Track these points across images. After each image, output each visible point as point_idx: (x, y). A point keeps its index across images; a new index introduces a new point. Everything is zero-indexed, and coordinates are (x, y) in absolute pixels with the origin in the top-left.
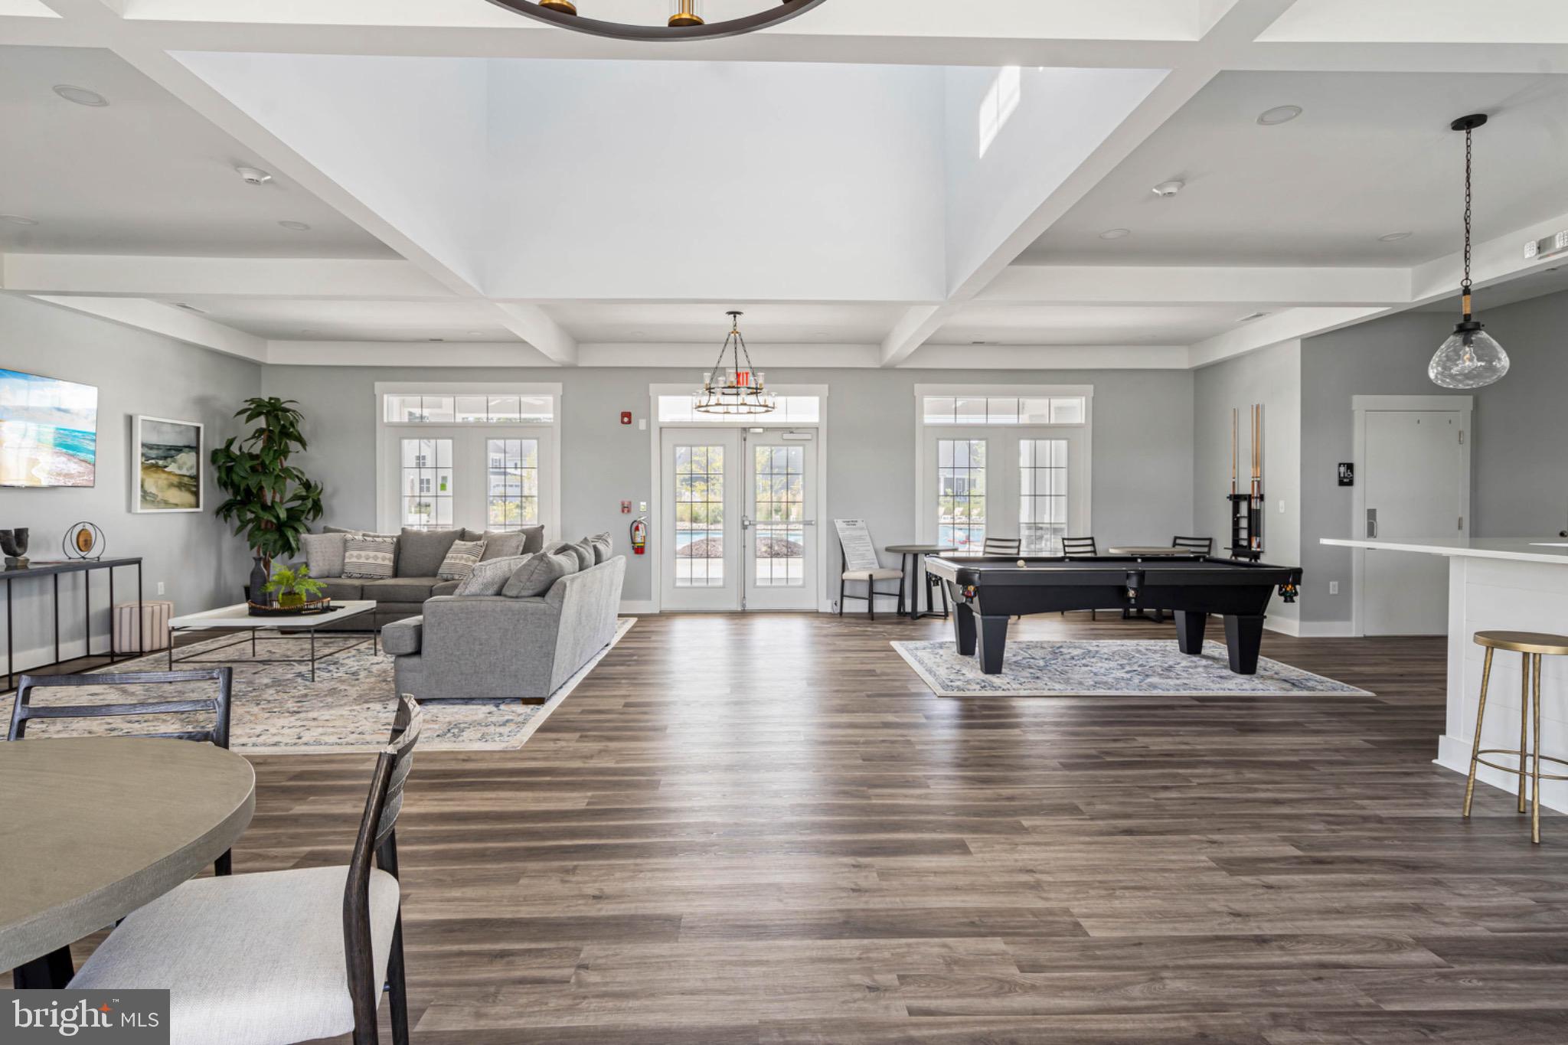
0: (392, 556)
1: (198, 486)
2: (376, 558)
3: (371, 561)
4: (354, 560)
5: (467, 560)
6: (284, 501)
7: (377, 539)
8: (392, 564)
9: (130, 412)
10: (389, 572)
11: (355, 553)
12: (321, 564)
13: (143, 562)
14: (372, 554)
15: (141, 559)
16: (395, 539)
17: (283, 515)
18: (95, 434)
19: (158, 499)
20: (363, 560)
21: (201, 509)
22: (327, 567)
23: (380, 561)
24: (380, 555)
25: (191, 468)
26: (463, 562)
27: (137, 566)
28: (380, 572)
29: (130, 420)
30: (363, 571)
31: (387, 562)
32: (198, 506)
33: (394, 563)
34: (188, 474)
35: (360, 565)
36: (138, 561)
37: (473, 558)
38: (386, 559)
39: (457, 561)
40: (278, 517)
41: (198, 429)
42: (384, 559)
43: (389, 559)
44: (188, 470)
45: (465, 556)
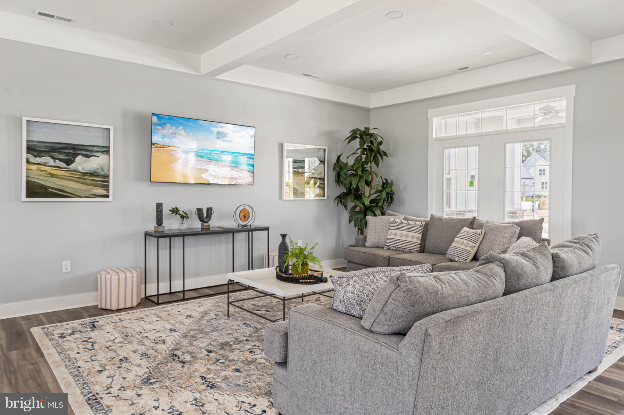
0: (420, 236)
1: (324, 184)
2: (407, 236)
3: (404, 238)
4: (392, 237)
5: (467, 245)
6: (371, 194)
7: (410, 222)
8: (419, 242)
9: (281, 141)
10: (417, 248)
11: (394, 232)
12: (373, 238)
13: (270, 229)
14: (405, 233)
15: (269, 227)
16: (424, 223)
17: (367, 203)
18: (254, 155)
19: (299, 192)
20: (398, 237)
21: (325, 198)
22: (377, 240)
23: (410, 239)
24: (411, 234)
25: (321, 173)
26: (463, 247)
27: (267, 231)
28: (409, 247)
29: (281, 146)
30: (398, 245)
31: (415, 240)
32: (324, 196)
33: (421, 240)
34: (318, 177)
35: (396, 240)
36: (267, 229)
37: (471, 244)
38: (415, 238)
39: (459, 246)
40: (364, 204)
41: (325, 150)
42: (413, 237)
43: (418, 239)
44: (318, 175)
45: (465, 241)
